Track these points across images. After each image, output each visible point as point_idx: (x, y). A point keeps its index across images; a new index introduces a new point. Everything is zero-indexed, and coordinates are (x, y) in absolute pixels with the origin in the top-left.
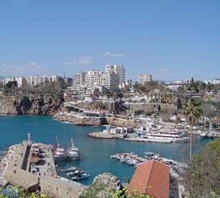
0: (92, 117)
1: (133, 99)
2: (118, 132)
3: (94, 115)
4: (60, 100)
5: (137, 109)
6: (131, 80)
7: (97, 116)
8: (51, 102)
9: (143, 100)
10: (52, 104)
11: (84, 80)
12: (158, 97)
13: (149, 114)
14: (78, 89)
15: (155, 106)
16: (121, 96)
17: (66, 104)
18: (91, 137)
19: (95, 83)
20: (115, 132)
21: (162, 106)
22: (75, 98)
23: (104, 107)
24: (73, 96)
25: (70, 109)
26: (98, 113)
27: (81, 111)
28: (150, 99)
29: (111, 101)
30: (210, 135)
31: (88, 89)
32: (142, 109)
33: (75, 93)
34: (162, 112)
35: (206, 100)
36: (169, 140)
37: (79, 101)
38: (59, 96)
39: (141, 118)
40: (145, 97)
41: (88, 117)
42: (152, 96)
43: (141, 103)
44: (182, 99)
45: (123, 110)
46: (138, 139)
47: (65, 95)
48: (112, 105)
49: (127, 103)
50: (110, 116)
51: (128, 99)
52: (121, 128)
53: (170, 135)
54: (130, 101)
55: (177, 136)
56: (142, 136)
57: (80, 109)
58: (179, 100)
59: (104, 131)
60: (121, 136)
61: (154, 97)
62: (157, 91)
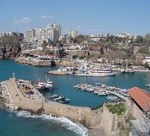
0: (45, 61)
1: (70, 48)
2: (68, 70)
3: (46, 59)
4: (18, 49)
5: (74, 55)
6: (67, 35)
7: (49, 59)
8: (11, 50)
9: (77, 48)
10: (13, 52)
11: (34, 34)
12: (87, 46)
13: (82, 58)
14: (31, 41)
15: (86, 52)
16: (62, 46)
17: (23, 52)
18: (51, 74)
19: (43, 37)
20: (66, 70)
21: (91, 52)
22: (30, 47)
23: (51, 54)
24: (28, 46)
25: (27, 55)
26: (49, 57)
27: (35, 57)
28: (82, 48)
29: (56, 49)
30: (127, 71)
31: (39, 41)
32: (77, 54)
33: (29, 44)
34: (91, 56)
35: (119, 48)
36: (103, 75)
37: (32, 50)
38: (17, 46)
39: (78, 60)
40: (79, 46)
41: (42, 61)
42: (83, 45)
43: (76, 51)
44: (103, 48)
45: (64, 55)
46: (83, 74)
47: (22, 45)
48: (57, 52)
49: (66, 50)
50: (57, 60)
51: (67, 48)
52: (69, 68)
53: (103, 72)
54: (68, 49)
55: (108, 72)
56: (85, 73)
57: (35, 55)
58: (102, 48)
59: (58, 70)
60: (71, 73)
61: (84, 47)
62: (86, 42)
